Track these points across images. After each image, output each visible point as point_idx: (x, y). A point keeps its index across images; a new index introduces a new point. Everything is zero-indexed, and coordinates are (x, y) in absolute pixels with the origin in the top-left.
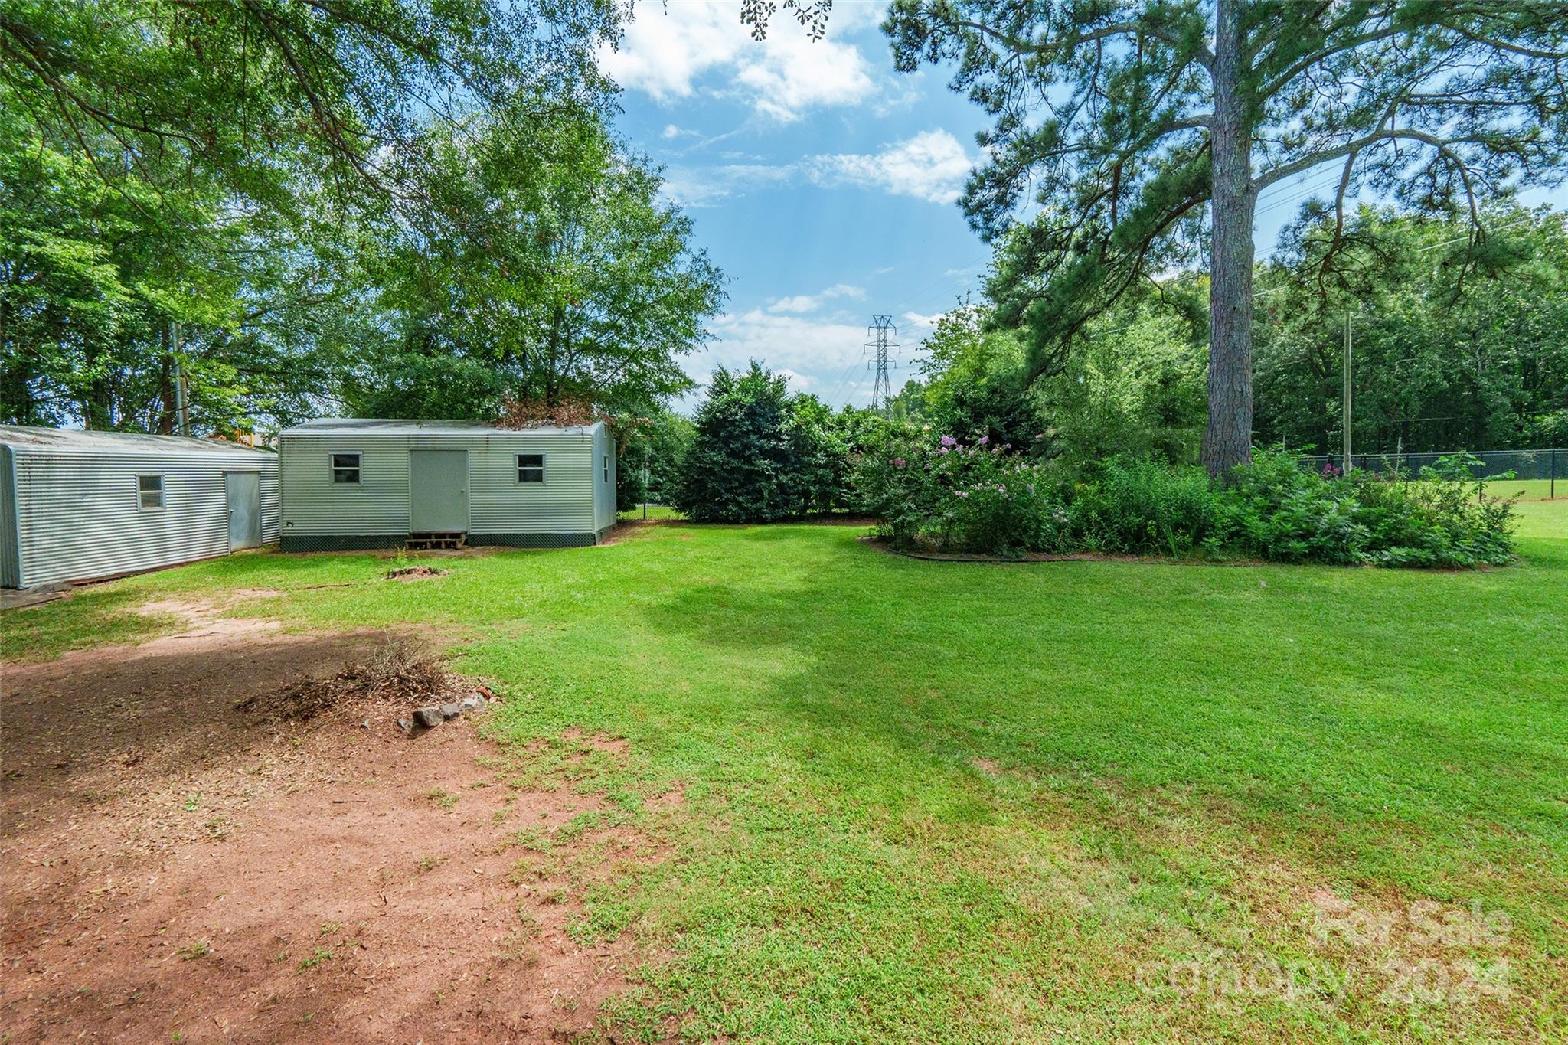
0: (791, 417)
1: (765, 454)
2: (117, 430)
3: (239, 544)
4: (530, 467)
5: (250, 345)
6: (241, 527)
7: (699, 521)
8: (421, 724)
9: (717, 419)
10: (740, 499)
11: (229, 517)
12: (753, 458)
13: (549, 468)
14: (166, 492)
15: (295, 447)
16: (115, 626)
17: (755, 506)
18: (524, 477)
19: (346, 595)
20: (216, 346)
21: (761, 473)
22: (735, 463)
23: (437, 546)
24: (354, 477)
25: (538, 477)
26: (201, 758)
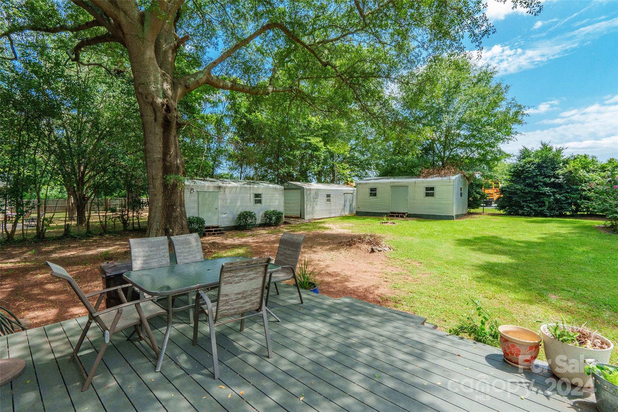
0: (566, 167)
1: (546, 185)
2: (323, 183)
3: (347, 213)
4: (430, 191)
5: (352, 157)
6: (347, 208)
7: (509, 214)
8: (373, 251)
9: (520, 170)
10: (531, 205)
11: (345, 205)
12: (539, 187)
13: (436, 191)
14: (331, 198)
15: (361, 186)
16: (320, 228)
17: (540, 209)
18: (427, 195)
19: (368, 227)
20: (344, 159)
21: (544, 194)
22: (528, 189)
23: (398, 216)
24: (375, 195)
25: (432, 195)
26: (331, 250)
